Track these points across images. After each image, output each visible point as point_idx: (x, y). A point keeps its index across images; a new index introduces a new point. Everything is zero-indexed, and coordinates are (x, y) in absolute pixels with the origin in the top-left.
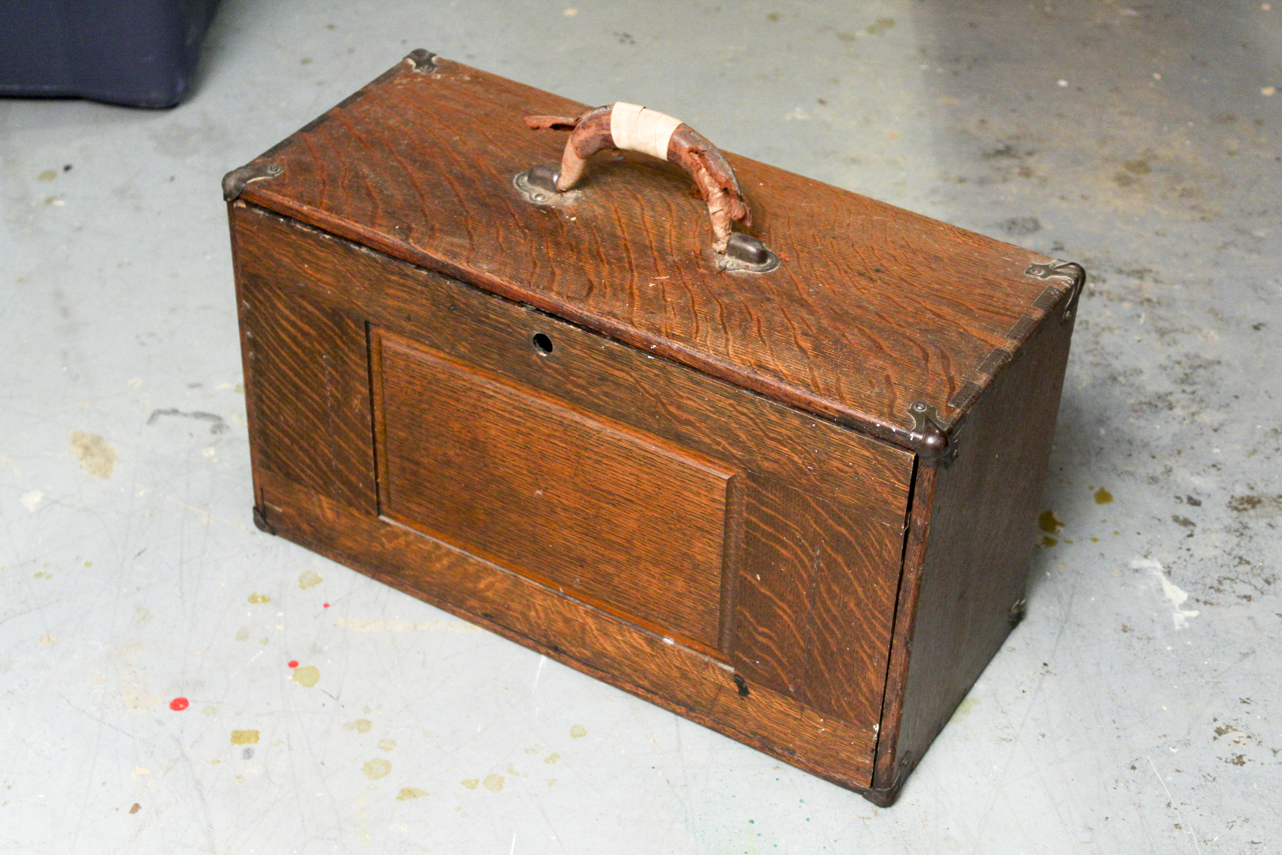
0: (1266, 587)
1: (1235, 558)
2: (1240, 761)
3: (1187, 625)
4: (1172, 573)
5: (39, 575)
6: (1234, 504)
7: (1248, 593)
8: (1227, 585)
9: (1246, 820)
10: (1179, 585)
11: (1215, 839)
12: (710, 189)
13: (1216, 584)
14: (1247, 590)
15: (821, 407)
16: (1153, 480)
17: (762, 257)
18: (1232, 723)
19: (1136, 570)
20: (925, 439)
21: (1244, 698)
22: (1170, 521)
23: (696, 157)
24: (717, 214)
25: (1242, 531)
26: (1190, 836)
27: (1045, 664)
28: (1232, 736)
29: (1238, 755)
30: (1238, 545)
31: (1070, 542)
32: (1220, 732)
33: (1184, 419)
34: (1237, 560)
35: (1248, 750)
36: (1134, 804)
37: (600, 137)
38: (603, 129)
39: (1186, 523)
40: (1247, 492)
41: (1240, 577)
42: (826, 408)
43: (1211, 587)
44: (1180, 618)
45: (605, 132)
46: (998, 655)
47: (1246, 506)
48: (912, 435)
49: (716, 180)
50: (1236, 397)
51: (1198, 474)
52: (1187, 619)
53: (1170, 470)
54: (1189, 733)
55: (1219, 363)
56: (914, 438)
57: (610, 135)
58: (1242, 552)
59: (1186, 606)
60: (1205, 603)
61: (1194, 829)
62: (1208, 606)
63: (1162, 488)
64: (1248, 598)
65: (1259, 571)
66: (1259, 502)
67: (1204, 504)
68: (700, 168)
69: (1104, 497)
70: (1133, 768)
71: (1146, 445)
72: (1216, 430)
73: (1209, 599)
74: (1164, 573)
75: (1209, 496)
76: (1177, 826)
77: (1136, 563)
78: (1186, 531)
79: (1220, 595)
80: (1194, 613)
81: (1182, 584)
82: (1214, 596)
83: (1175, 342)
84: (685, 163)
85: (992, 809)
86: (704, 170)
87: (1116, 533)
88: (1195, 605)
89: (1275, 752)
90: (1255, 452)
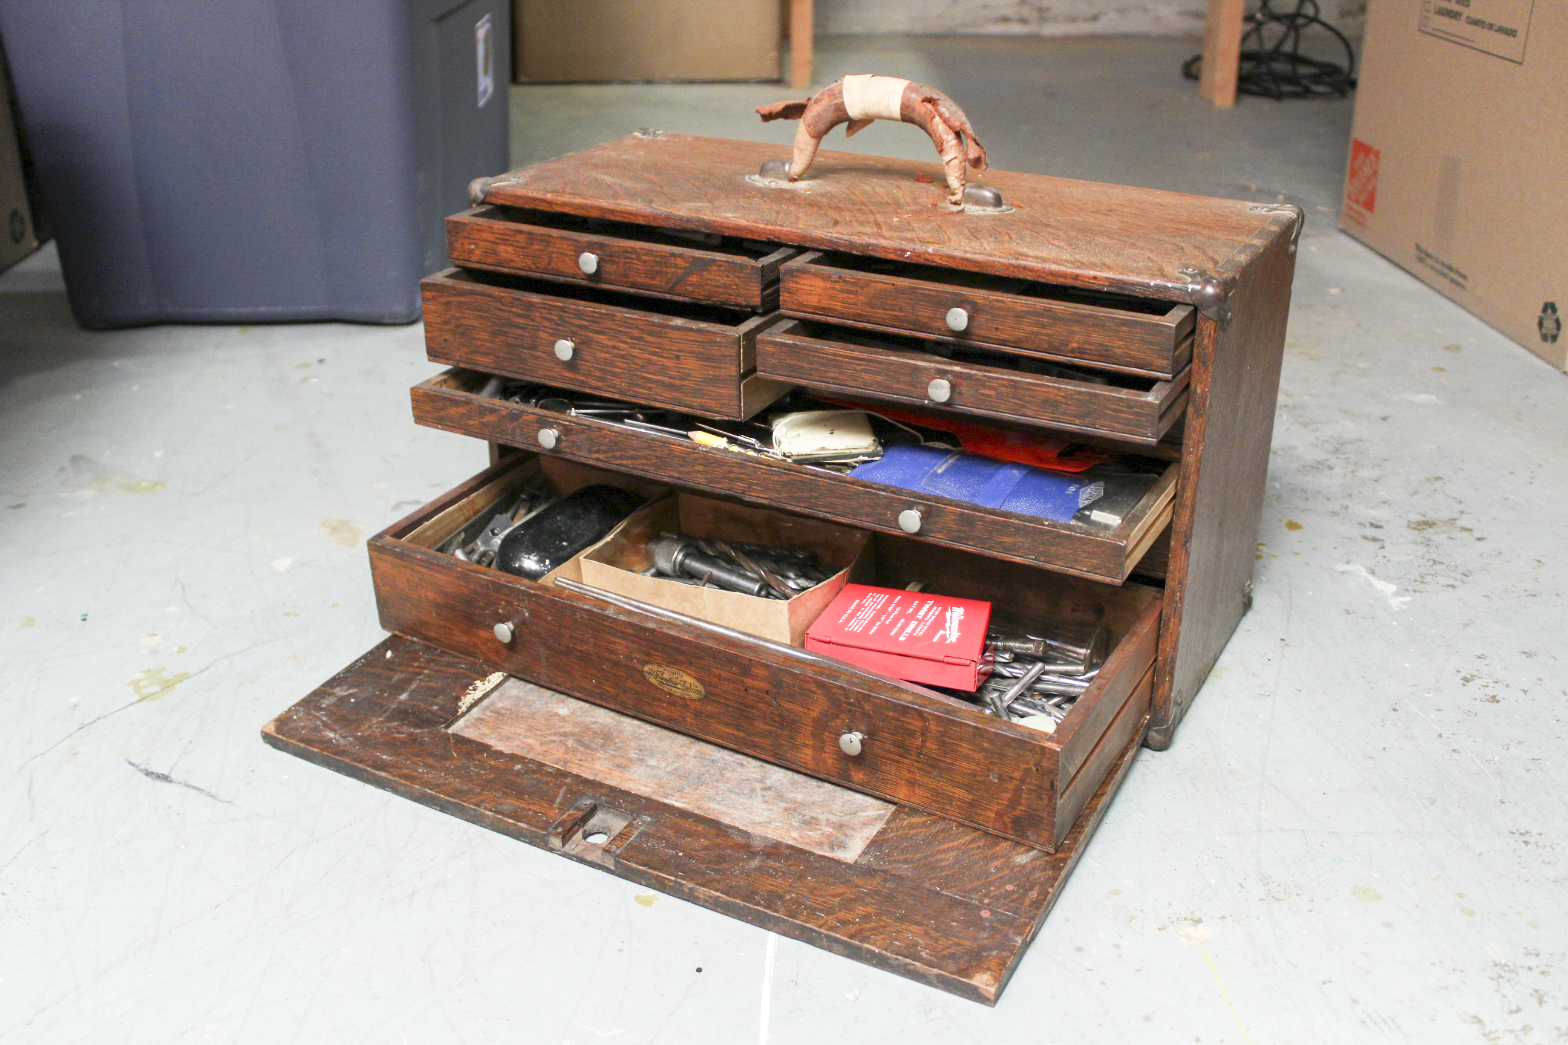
0: (1465, 579)
1: (1428, 560)
2: (1494, 699)
3: (1404, 607)
4: (1376, 572)
5: (288, 614)
6: (1412, 526)
7: (1451, 583)
8: (1429, 578)
9: (1520, 743)
10: (1384, 580)
11: (1496, 759)
12: (944, 137)
13: (1418, 578)
14: (1451, 582)
15: (1089, 278)
16: (1334, 513)
17: (998, 201)
18: (1476, 673)
19: (1343, 573)
20: (1204, 288)
21: (1479, 655)
22: (1360, 539)
23: (929, 106)
24: (952, 163)
25: (1427, 543)
26: (1471, 758)
27: (1282, 640)
28: (1478, 683)
29: (1491, 695)
30: (1428, 552)
31: (1275, 557)
32: (1466, 680)
33: (1345, 475)
34: (1431, 563)
35: (1499, 691)
36: (1407, 737)
37: (833, 108)
38: (836, 98)
39: (1375, 540)
40: (1421, 518)
41: (1439, 572)
42: (1095, 278)
43: (1415, 581)
44: (1396, 602)
45: (838, 101)
46: (1235, 635)
47: (1423, 526)
48: (1190, 287)
49: (949, 127)
50: (1385, 460)
51: (1372, 508)
52: (1402, 603)
53: (1347, 507)
54: (1438, 683)
55: (1361, 440)
56: (1192, 289)
57: (843, 103)
58: (1433, 557)
59: (1396, 594)
60: (1415, 591)
61: (1472, 752)
62: (1418, 593)
63: (1344, 518)
64: (1453, 587)
65: (1454, 568)
66: (1434, 523)
67: (1385, 527)
68: (934, 117)
69: (1293, 526)
70: (1395, 710)
71: (1319, 492)
72: (1376, 481)
73: (1417, 588)
74: (1370, 573)
75: (1388, 522)
76: (1454, 750)
77: (1341, 567)
78: (1378, 545)
79: (1426, 585)
80: (1408, 599)
81: (1388, 579)
82: (1420, 587)
83: (1318, 429)
84: (919, 114)
85: (1268, 747)
86: (937, 118)
87: (1314, 549)
88: (1406, 593)
89: (1525, 692)
90: (1415, 493)
